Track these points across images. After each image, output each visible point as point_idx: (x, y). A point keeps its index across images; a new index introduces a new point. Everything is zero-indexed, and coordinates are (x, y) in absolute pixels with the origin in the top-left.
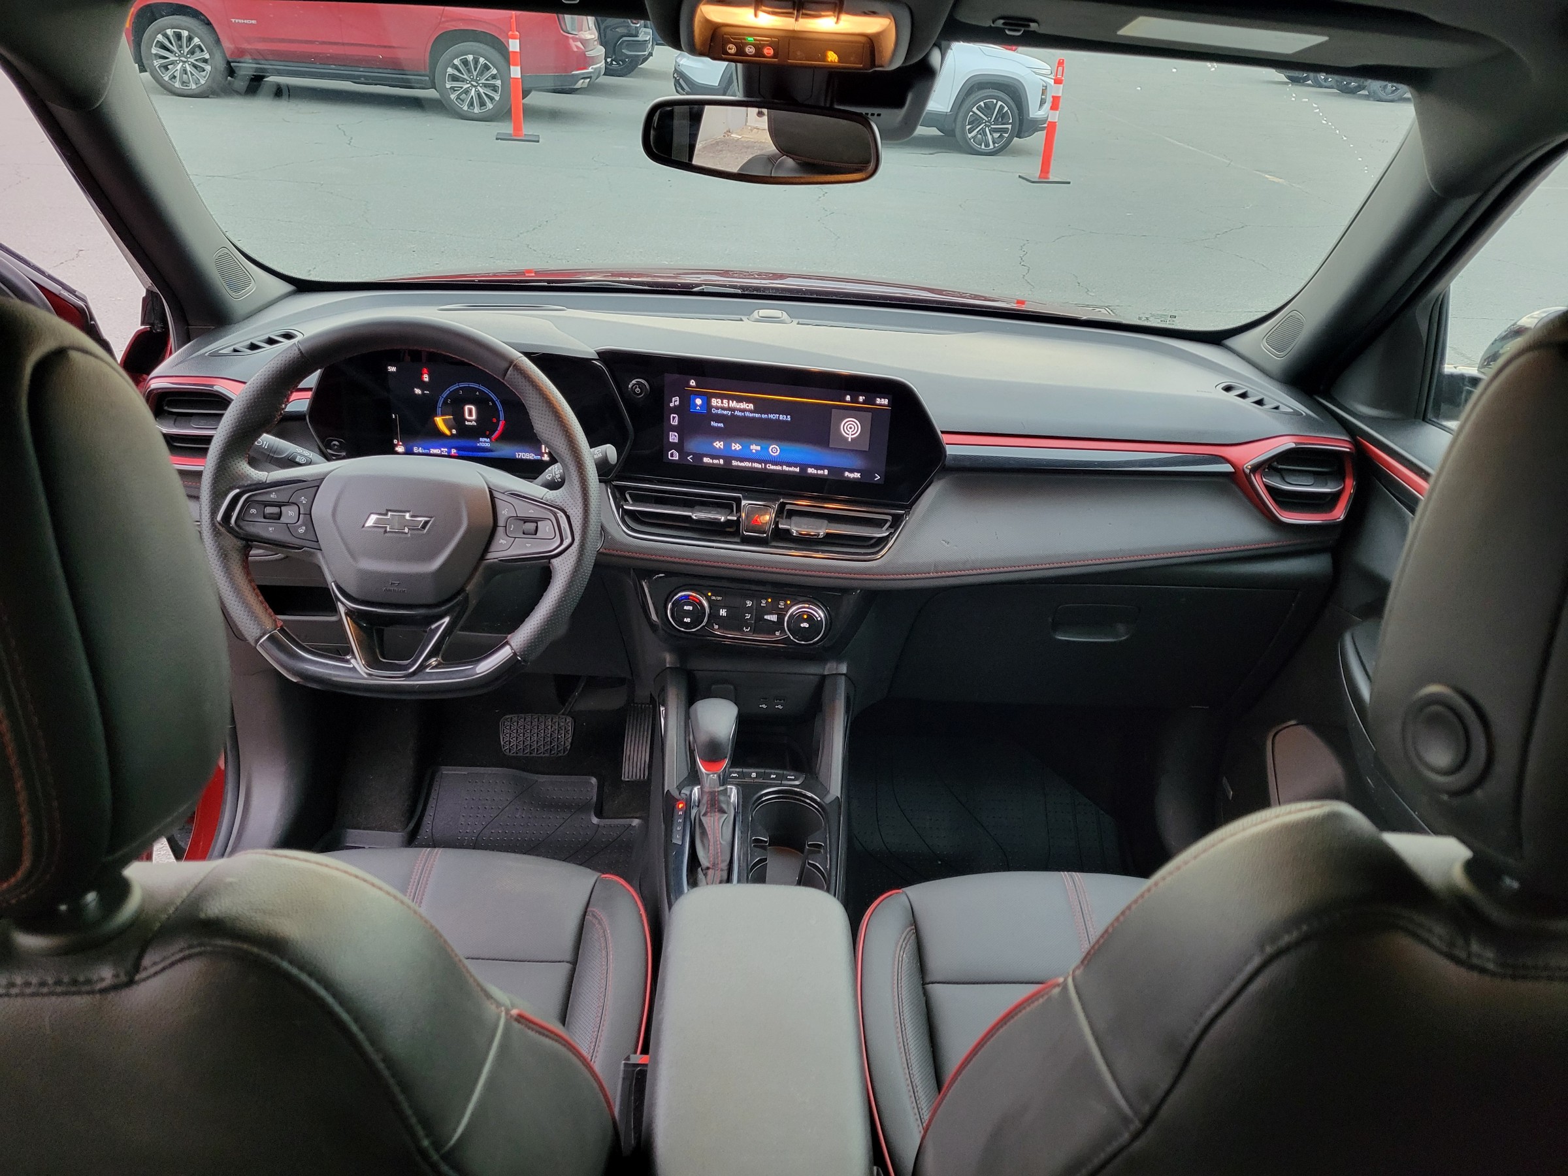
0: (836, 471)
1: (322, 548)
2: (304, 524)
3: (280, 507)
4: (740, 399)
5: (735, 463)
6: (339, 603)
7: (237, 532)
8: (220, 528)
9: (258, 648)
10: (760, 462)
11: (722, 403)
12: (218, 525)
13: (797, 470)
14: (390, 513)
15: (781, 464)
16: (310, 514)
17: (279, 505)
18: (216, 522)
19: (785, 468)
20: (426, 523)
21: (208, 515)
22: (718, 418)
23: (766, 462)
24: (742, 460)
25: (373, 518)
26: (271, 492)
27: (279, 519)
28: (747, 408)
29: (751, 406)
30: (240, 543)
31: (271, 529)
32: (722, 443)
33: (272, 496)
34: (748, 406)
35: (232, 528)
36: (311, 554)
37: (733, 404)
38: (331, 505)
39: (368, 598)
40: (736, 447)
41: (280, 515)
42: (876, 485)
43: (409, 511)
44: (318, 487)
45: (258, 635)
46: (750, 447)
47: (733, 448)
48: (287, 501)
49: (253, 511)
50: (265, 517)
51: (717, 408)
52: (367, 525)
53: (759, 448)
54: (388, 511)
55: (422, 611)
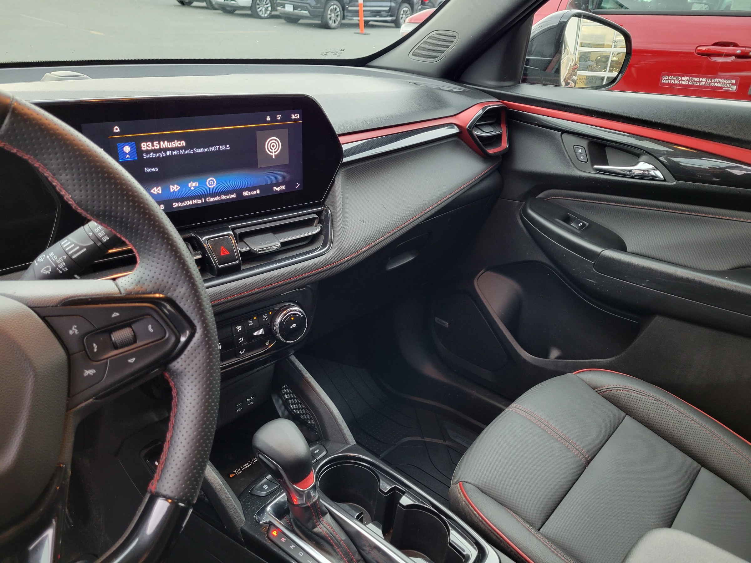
0: (266, 188)
4: (170, 138)
5: (175, 205)
10: (199, 197)
11: (153, 145)
13: (234, 196)
15: (219, 194)
19: (223, 197)
22: (152, 162)
23: (205, 196)
24: (182, 200)
28: (179, 146)
29: (183, 143)
32: (160, 188)
34: (180, 144)
37: (165, 144)
40: (174, 188)
42: (299, 192)
46: (188, 185)
47: (172, 191)
51: (148, 152)
53: (196, 184)
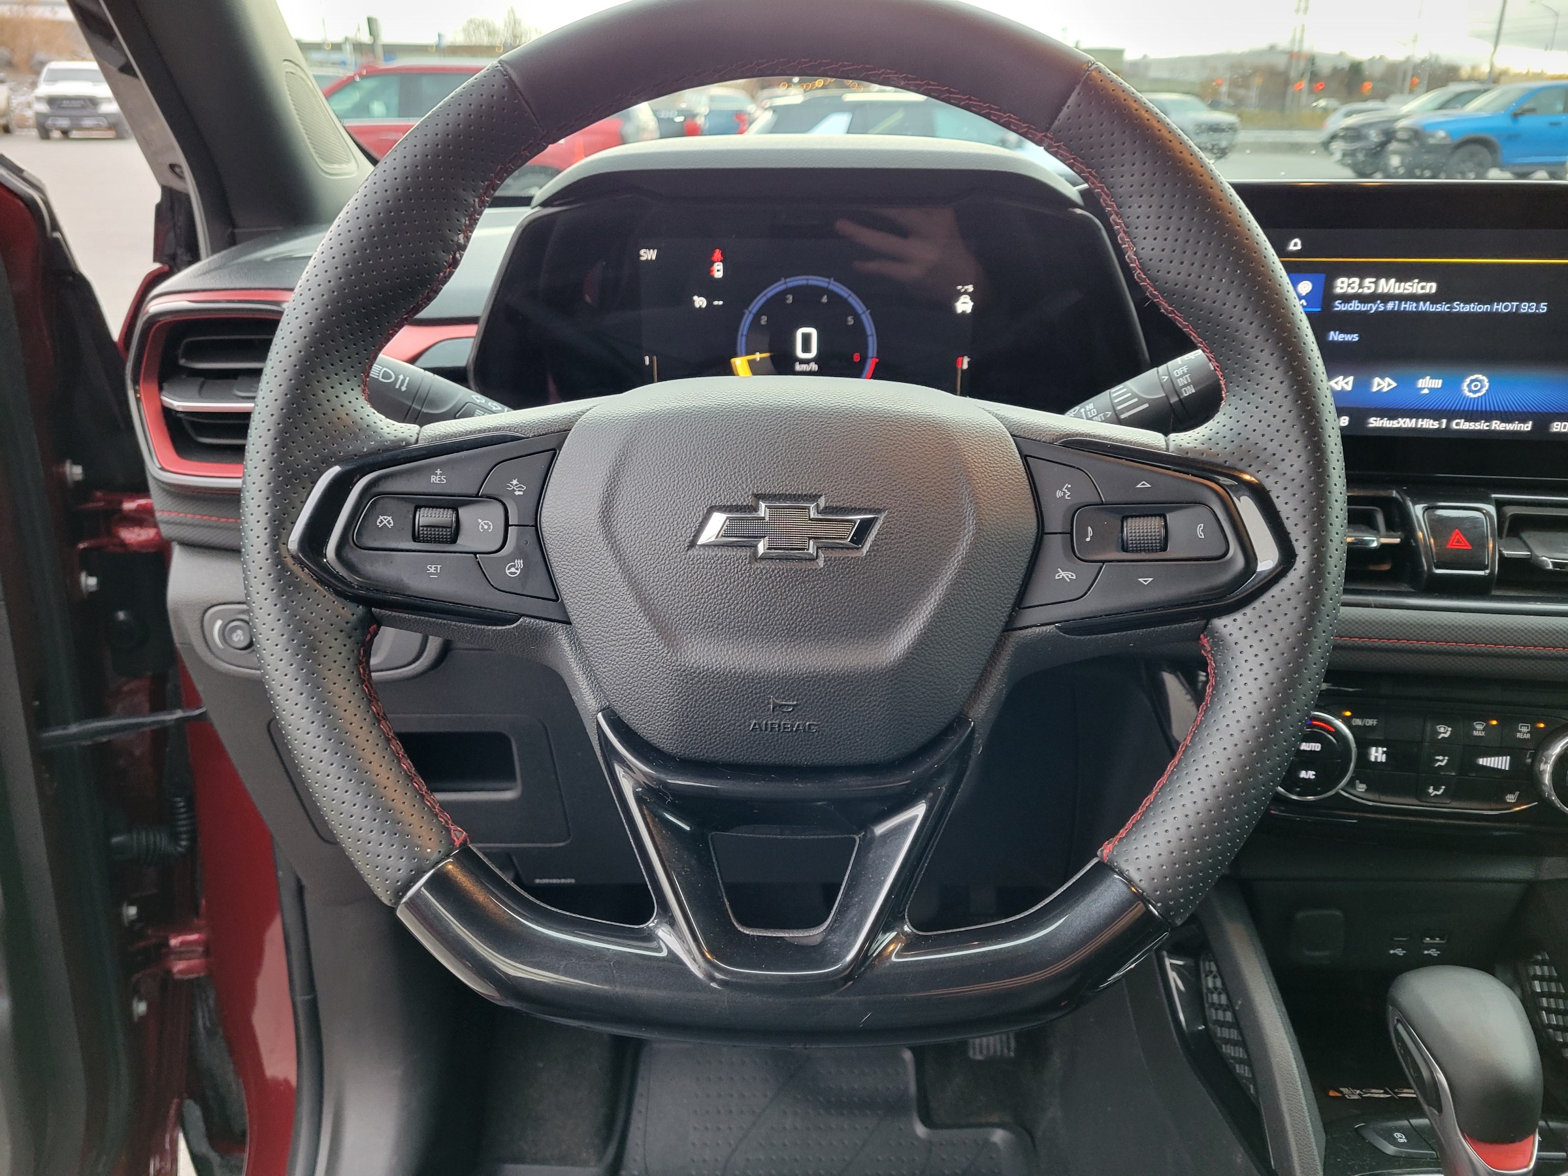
1: (572, 618)
2: (519, 553)
3: (455, 509)
4: (1403, 274)
5: (1375, 422)
6: (619, 770)
7: (341, 579)
8: (296, 569)
9: (403, 914)
10: (1435, 415)
11: (1361, 286)
12: (289, 561)
13: (1527, 427)
14: (763, 505)
15: (1488, 416)
16: (536, 526)
17: (453, 503)
18: (285, 553)
19: (1497, 425)
20: (864, 528)
21: (264, 536)
22: (1347, 322)
23: (1451, 415)
24: (1392, 414)
25: (717, 522)
26: (431, 469)
27: (454, 540)
28: (1420, 292)
29: (1431, 287)
30: (351, 612)
31: (432, 570)
32: (1351, 379)
33: (434, 479)
34: (1423, 288)
35: (326, 569)
36: (540, 638)
37: (1388, 286)
38: (596, 492)
39: (702, 754)
40: (1383, 384)
41: (454, 533)
43: (814, 498)
44: (554, 452)
45: (403, 874)
46: (1416, 383)
47: (1375, 389)
48: (473, 491)
49: (385, 520)
50: (415, 538)
51: (1347, 298)
52: (704, 539)
53: (1437, 383)
54: (759, 497)
55: (857, 785)
